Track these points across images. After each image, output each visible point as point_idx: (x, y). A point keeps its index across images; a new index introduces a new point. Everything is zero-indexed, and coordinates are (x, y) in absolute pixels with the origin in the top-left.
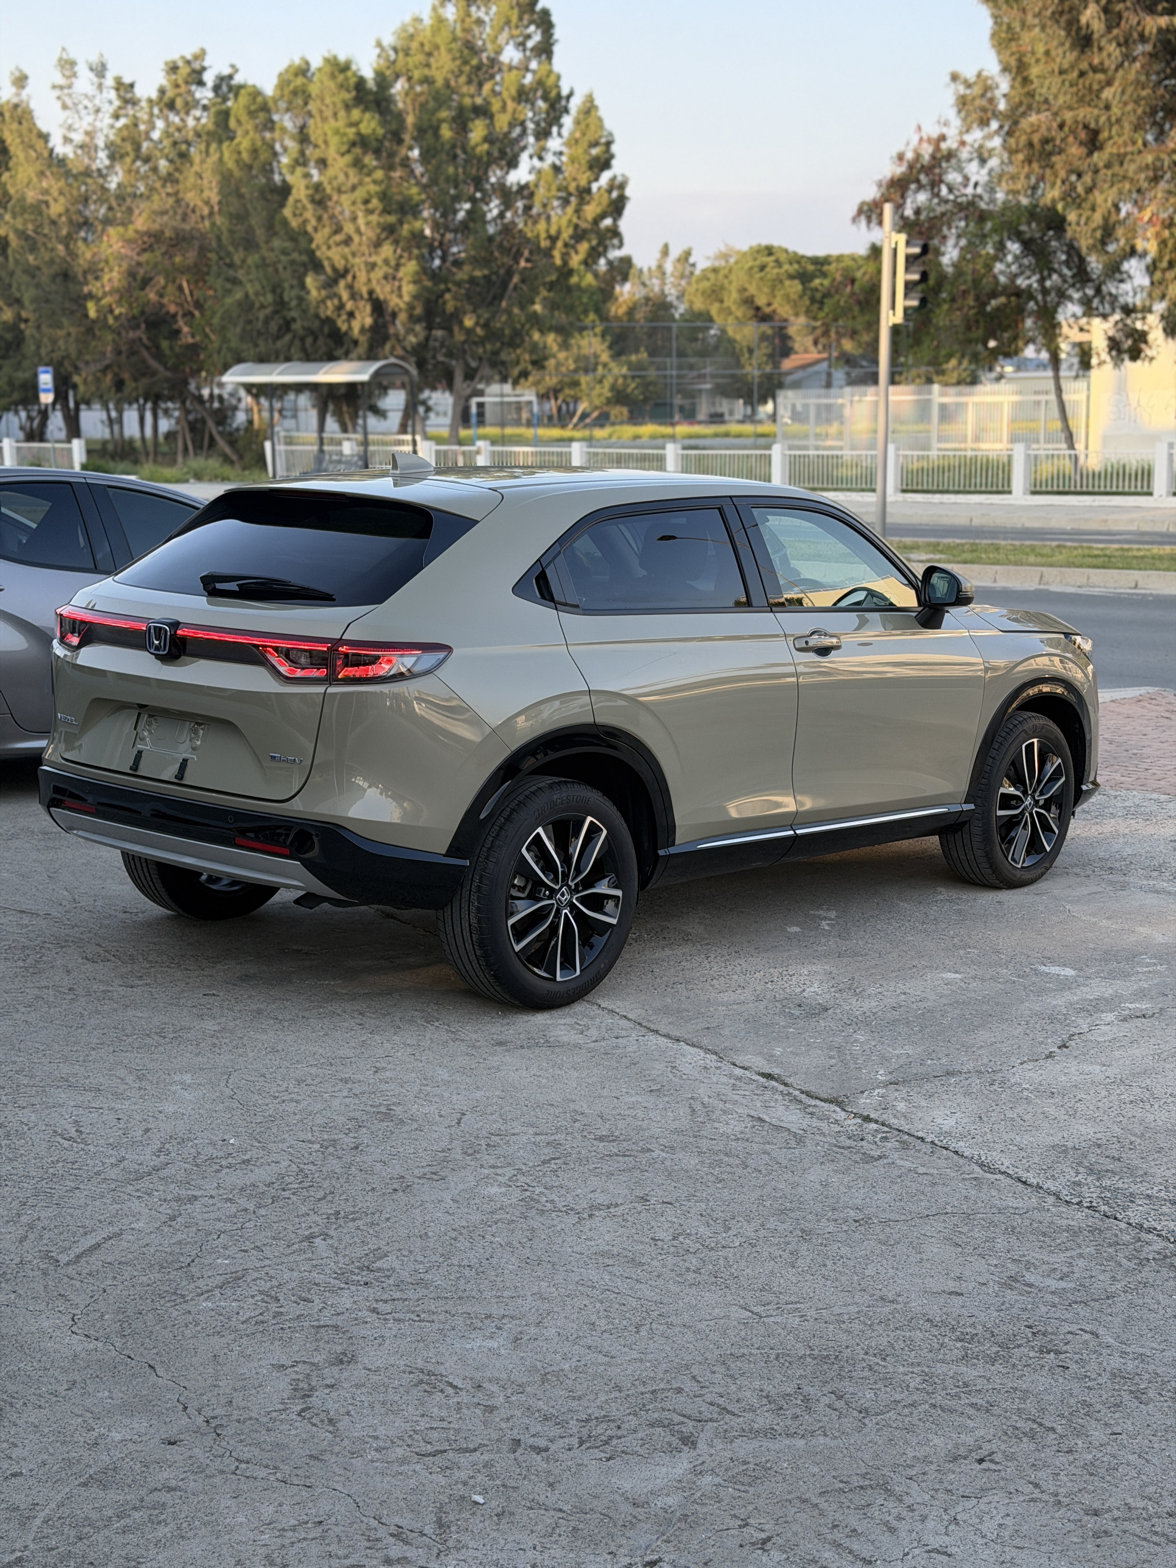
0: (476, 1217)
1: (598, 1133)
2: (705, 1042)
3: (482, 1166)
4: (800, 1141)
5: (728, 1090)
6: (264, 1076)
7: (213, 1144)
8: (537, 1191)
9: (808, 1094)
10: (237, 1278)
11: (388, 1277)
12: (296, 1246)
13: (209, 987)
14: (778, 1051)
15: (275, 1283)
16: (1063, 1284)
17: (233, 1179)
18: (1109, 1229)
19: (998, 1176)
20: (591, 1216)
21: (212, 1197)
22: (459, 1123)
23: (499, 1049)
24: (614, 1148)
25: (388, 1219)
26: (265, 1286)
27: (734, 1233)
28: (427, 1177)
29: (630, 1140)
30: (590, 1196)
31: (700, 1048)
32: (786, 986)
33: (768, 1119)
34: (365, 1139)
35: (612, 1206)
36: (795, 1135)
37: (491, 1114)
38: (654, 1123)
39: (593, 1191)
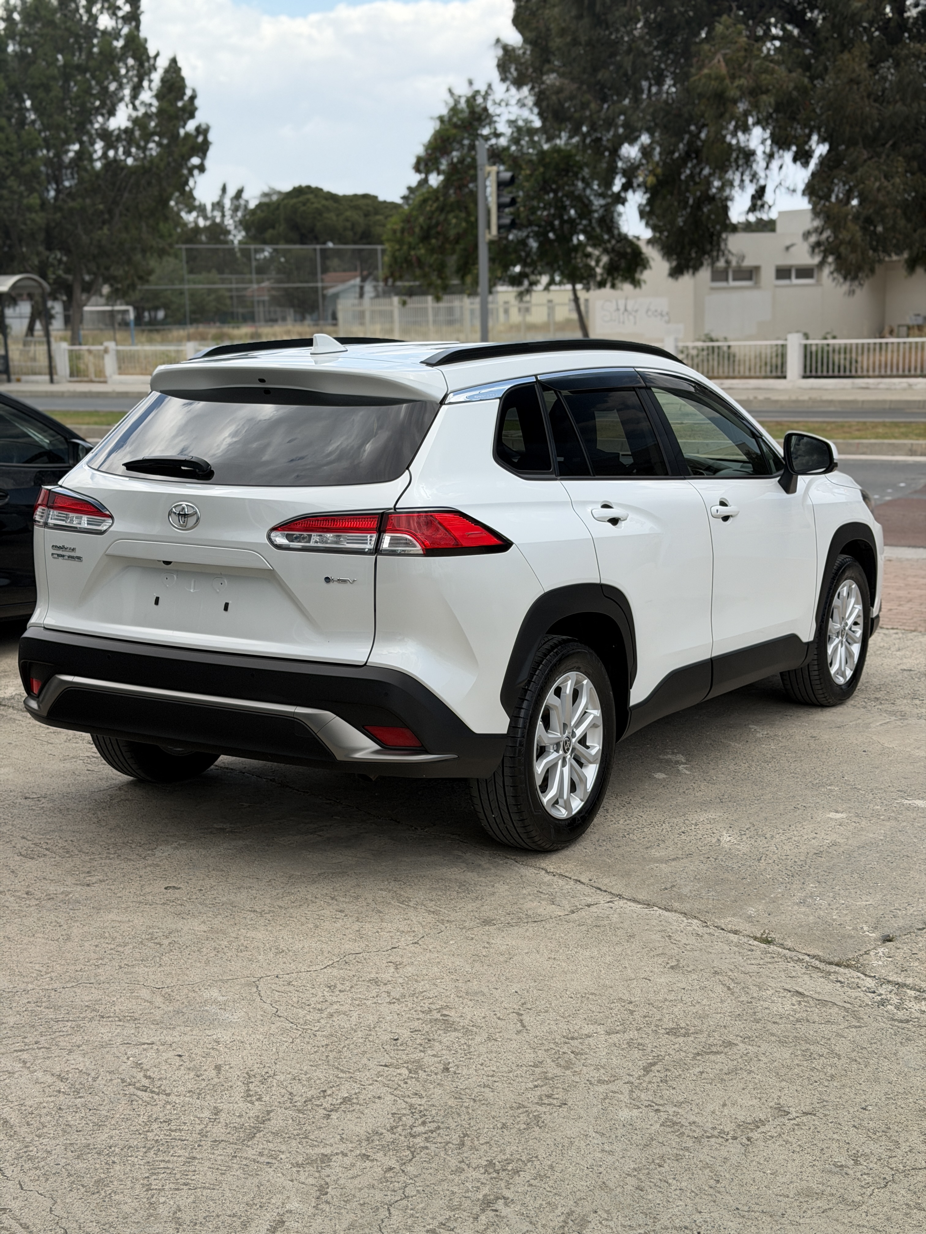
0: (638, 1155)
1: (665, 1026)
2: (675, 904)
3: (590, 1082)
4: (856, 1016)
5: (740, 960)
6: (289, 983)
7: (297, 1079)
8: (669, 1110)
9: (818, 958)
27: (908, 1149)
28: (546, 1102)
29: (701, 1031)
30: (726, 1112)
31: (675, 911)
32: (699, 836)
33: (806, 993)
34: (448, 1057)
35: (758, 1124)
36: (846, 1010)
37: (546, 1012)
38: (707, 1008)
39: (724, 1105)
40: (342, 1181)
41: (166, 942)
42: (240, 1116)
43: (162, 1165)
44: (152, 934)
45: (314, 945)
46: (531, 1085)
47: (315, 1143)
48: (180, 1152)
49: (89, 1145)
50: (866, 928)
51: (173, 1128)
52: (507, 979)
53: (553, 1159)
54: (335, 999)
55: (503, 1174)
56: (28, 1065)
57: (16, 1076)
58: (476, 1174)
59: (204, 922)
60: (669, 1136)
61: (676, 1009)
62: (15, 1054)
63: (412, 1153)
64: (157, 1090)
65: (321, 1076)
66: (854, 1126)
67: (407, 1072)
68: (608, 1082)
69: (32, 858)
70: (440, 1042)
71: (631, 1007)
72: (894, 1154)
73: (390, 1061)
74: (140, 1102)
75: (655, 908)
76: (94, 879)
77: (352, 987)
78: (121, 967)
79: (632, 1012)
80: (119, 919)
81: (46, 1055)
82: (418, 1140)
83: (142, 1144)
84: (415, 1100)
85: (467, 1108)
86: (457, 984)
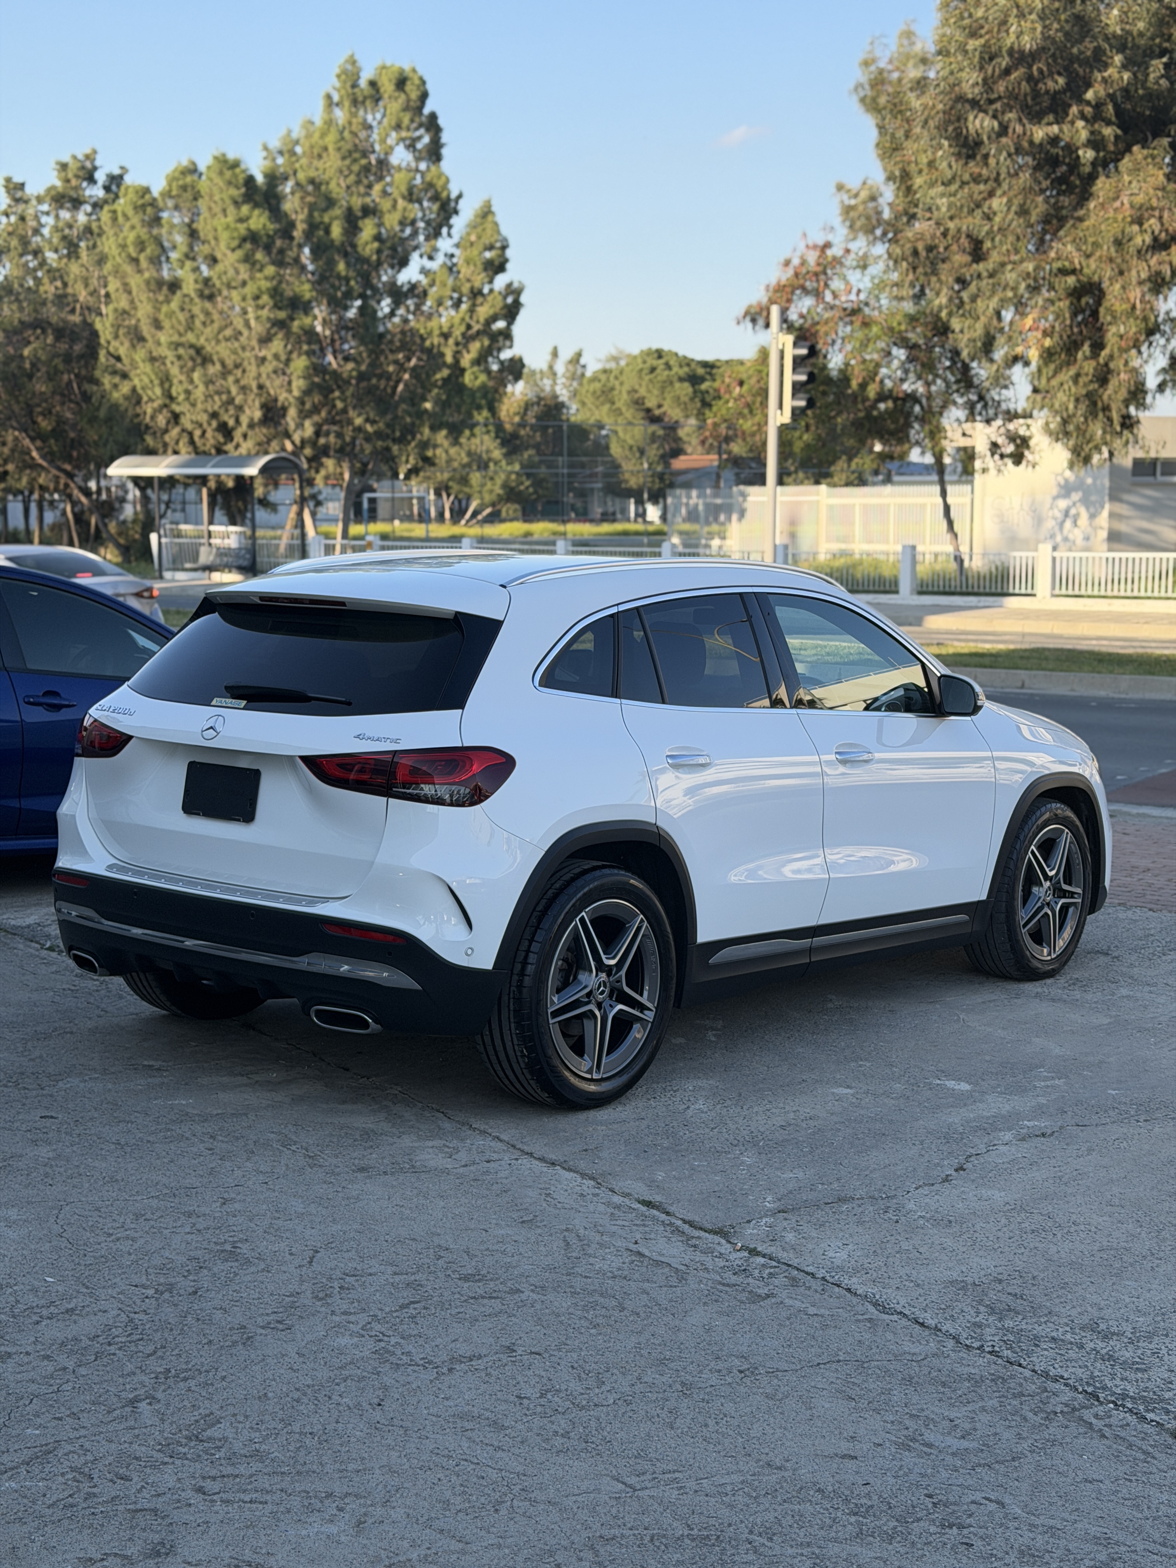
1: (464, 1271)
2: (582, 1165)
3: (333, 1313)
4: (682, 1277)
6: (98, 1209)
7: (34, 1290)
8: (393, 1340)
9: (691, 1224)
10: (45, 1453)
11: (219, 1448)
12: (118, 1412)
13: (47, 1108)
14: (660, 1176)
15: (90, 1457)
16: (965, 1444)
17: (53, 1331)
18: (1012, 1377)
19: (895, 1317)
20: (450, 1370)
21: (27, 1354)
22: (310, 1262)
23: (359, 1175)
24: (479, 1289)
25: (223, 1378)
26: (77, 1461)
28: (272, 1326)
29: (497, 1279)
30: (452, 1346)
31: (578, 1172)
33: (647, 1254)
35: (474, 1358)
36: (677, 1271)
37: (348, 1251)
38: (525, 1260)
39: (455, 1341)
45: (154, 1177)
46: (269, 1311)
50: (769, 1199)
53: (232, 1371)
54: (133, 1226)
55: (170, 1380)
58: (144, 1379)
59: (55, 1150)
61: (490, 1259)
66: (572, 1367)
70: (210, 1270)
71: (443, 1253)
73: (144, 1282)
75: (558, 1167)
77: (160, 1217)
79: (440, 1258)
82: (111, 1348)
84: (139, 1316)
85: (185, 1325)
86: (274, 1221)
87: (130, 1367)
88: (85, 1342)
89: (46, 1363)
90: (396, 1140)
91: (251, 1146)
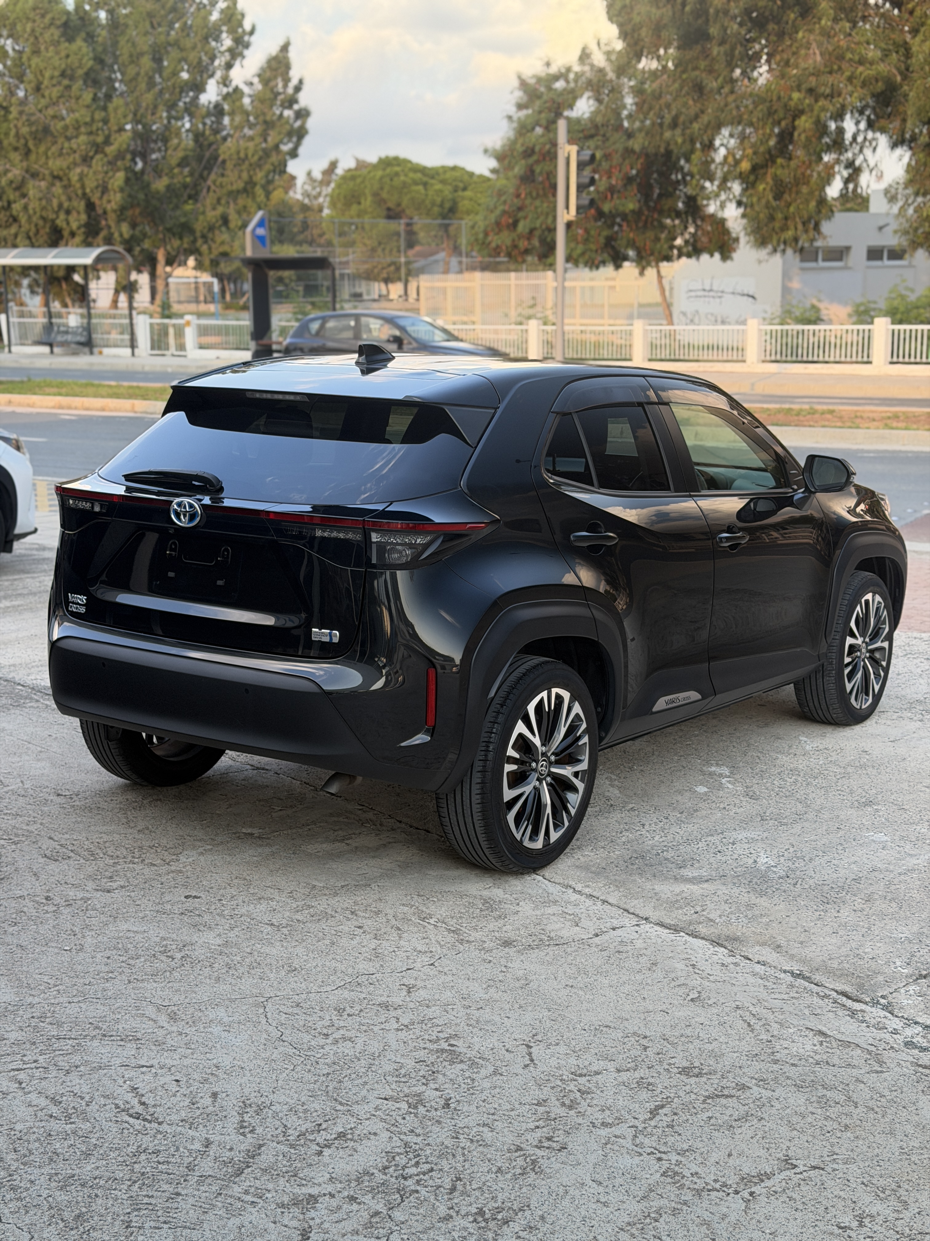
0: (634, 1207)
1: (678, 1064)
2: (703, 930)
3: (593, 1125)
4: (879, 1060)
5: (764, 995)
6: (299, 1005)
7: (293, 1110)
8: (672, 1158)
9: (847, 996)
13: (185, 886)
17: (341, 1164)
20: (751, 1194)
21: (332, 1196)
23: (511, 951)
24: (707, 1085)
25: (542, 1218)
27: (917, 1210)
28: (546, 1144)
29: (715, 1072)
30: (731, 1161)
31: (703, 938)
32: (736, 856)
33: (829, 1033)
34: (450, 1092)
35: (763, 1177)
36: (870, 1053)
37: (557, 1044)
38: (724, 1046)
39: (730, 1155)
40: (326, 1225)
41: (178, 956)
42: (231, 1149)
43: (146, 1200)
44: (166, 946)
45: (328, 964)
46: (532, 1125)
47: (304, 1182)
48: (165, 1187)
49: (73, 1176)
50: (898, 964)
51: (161, 1160)
52: (521, 1007)
53: (545, 1208)
54: (342, 1024)
55: (492, 1224)
56: (24, 1085)
57: (9, 1097)
58: (464, 1223)
59: (219, 935)
60: (668, 1187)
61: (691, 1046)
62: (12, 1073)
63: (401, 1196)
64: (149, 1118)
65: (317, 1108)
66: (863, 1183)
67: (406, 1106)
68: (610, 1125)
69: (56, 860)
70: (444, 1075)
71: (645, 1042)
72: (901, 1216)
73: (391, 1093)
74: (131, 1130)
75: (682, 934)
76: (115, 885)
77: (361, 1011)
78: (130, 982)
79: (645, 1048)
80: (135, 929)
81: (43, 1075)
82: (409, 1182)
83: (127, 1177)
84: (412, 1139)
85: (463, 1148)
86: (468, 1011)
87: (442, 1210)
88: (380, 1177)
89: (355, 1207)
90: (517, 908)
91: (393, 922)
